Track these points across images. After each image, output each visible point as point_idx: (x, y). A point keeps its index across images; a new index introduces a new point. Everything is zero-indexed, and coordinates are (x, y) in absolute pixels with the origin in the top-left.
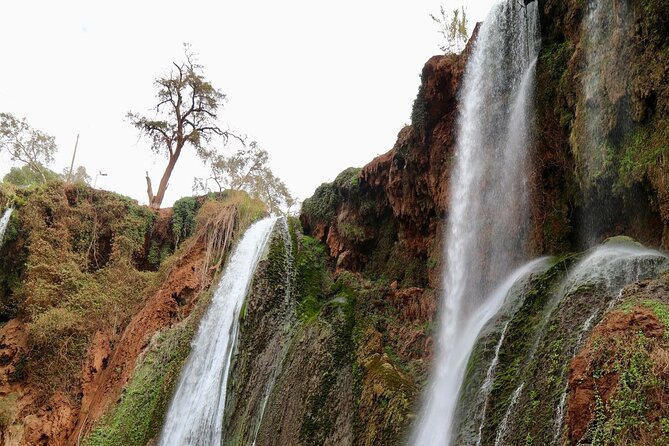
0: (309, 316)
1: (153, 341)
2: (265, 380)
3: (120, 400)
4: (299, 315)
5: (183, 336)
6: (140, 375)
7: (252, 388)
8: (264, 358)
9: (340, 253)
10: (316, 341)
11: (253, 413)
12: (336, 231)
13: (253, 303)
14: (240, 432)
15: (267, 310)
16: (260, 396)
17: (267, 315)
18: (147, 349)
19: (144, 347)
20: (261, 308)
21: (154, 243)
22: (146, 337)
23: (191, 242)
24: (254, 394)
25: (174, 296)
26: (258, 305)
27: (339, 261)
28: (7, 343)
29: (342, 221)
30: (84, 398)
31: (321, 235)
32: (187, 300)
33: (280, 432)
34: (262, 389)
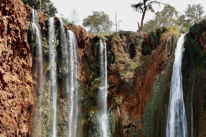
0: (199, 66)
1: (157, 78)
2: (191, 86)
3: (152, 95)
4: (196, 66)
5: (166, 76)
6: (156, 88)
7: (188, 89)
8: (190, 80)
9: (204, 45)
10: (203, 75)
11: (190, 95)
12: (202, 38)
13: (184, 66)
14: (188, 100)
15: (188, 67)
16: (191, 91)
17: (188, 68)
18: (156, 81)
19: (155, 80)
20: (186, 67)
21: (145, 46)
22: (155, 77)
23: (160, 47)
24: (189, 90)
25: (159, 64)
26: (185, 66)
27: (204, 47)
28: (113, 82)
29: (204, 35)
30: (139, 95)
31: (197, 39)
32: (162, 64)
33: (198, 99)
34: (191, 88)
